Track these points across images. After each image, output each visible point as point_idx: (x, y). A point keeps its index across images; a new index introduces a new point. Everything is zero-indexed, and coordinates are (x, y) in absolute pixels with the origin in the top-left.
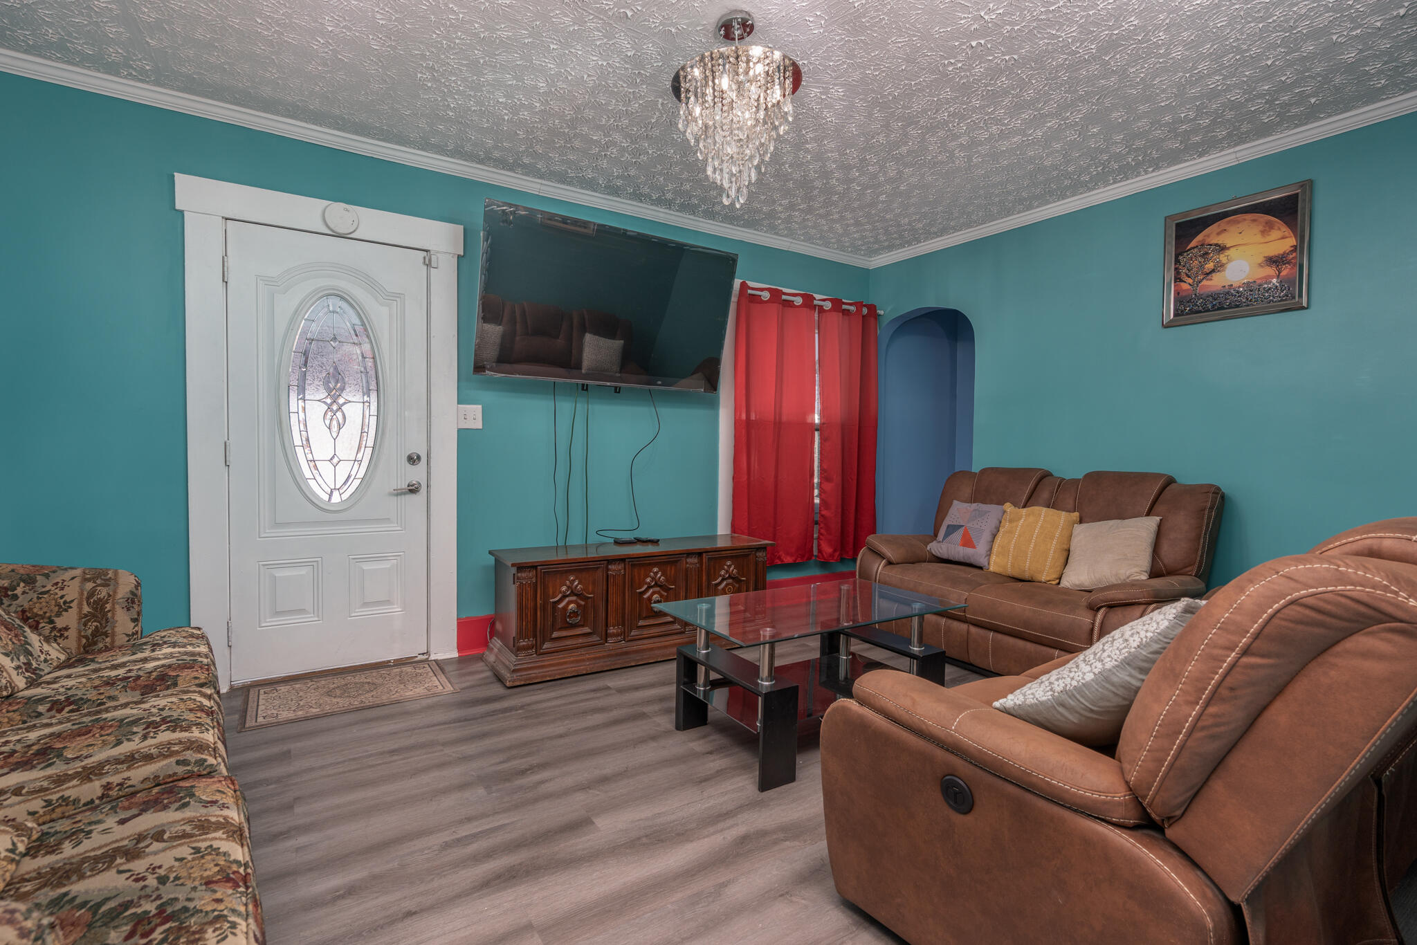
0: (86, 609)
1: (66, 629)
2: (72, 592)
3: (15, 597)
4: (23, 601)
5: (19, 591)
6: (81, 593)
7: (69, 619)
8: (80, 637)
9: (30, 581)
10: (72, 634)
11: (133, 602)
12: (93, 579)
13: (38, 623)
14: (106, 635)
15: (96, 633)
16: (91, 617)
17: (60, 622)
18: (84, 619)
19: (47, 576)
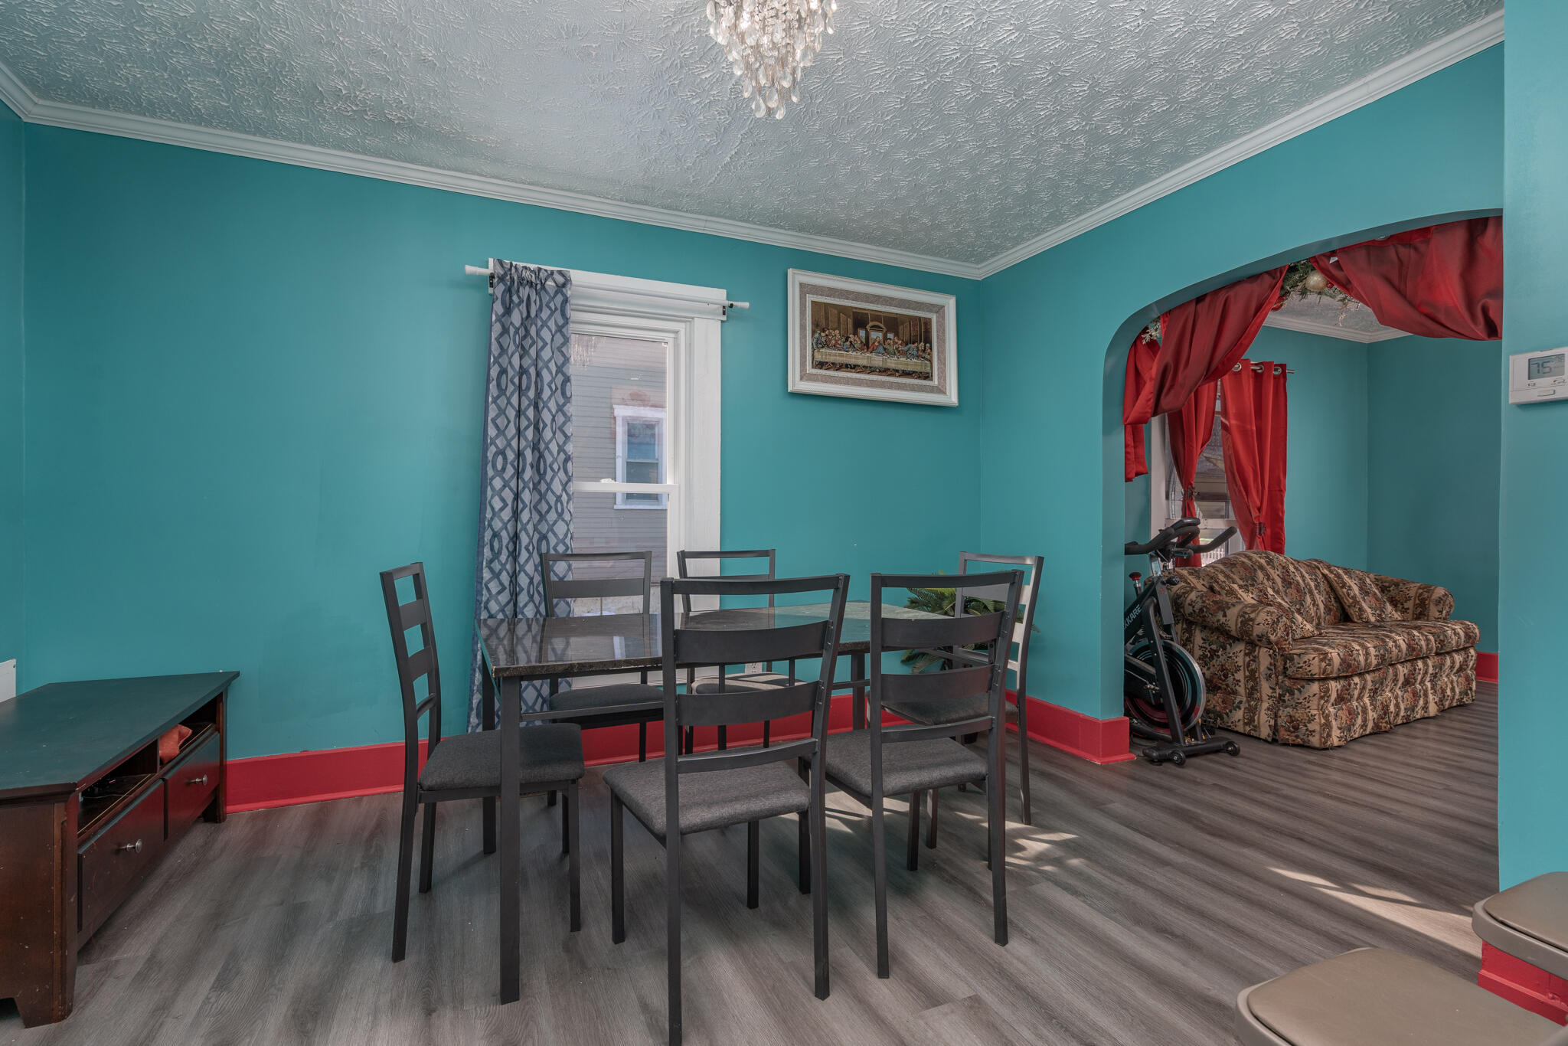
0: (1417, 602)
1: (1408, 609)
2: (1412, 593)
3: (1390, 591)
4: (1392, 593)
5: (1391, 589)
6: (1417, 593)
7: (1410, 605)
8: (1413, 614)
9: (1397, 585)
10: (1410, 611)
11: (1439, 602)
12: (1423, 589)
13: (1397, 604)
14: (1425, 615)
15: (1421, 613)
16: (1419, 605)
17: (1406, 605)
18: (1416, 606)
19: (1404, 584)
